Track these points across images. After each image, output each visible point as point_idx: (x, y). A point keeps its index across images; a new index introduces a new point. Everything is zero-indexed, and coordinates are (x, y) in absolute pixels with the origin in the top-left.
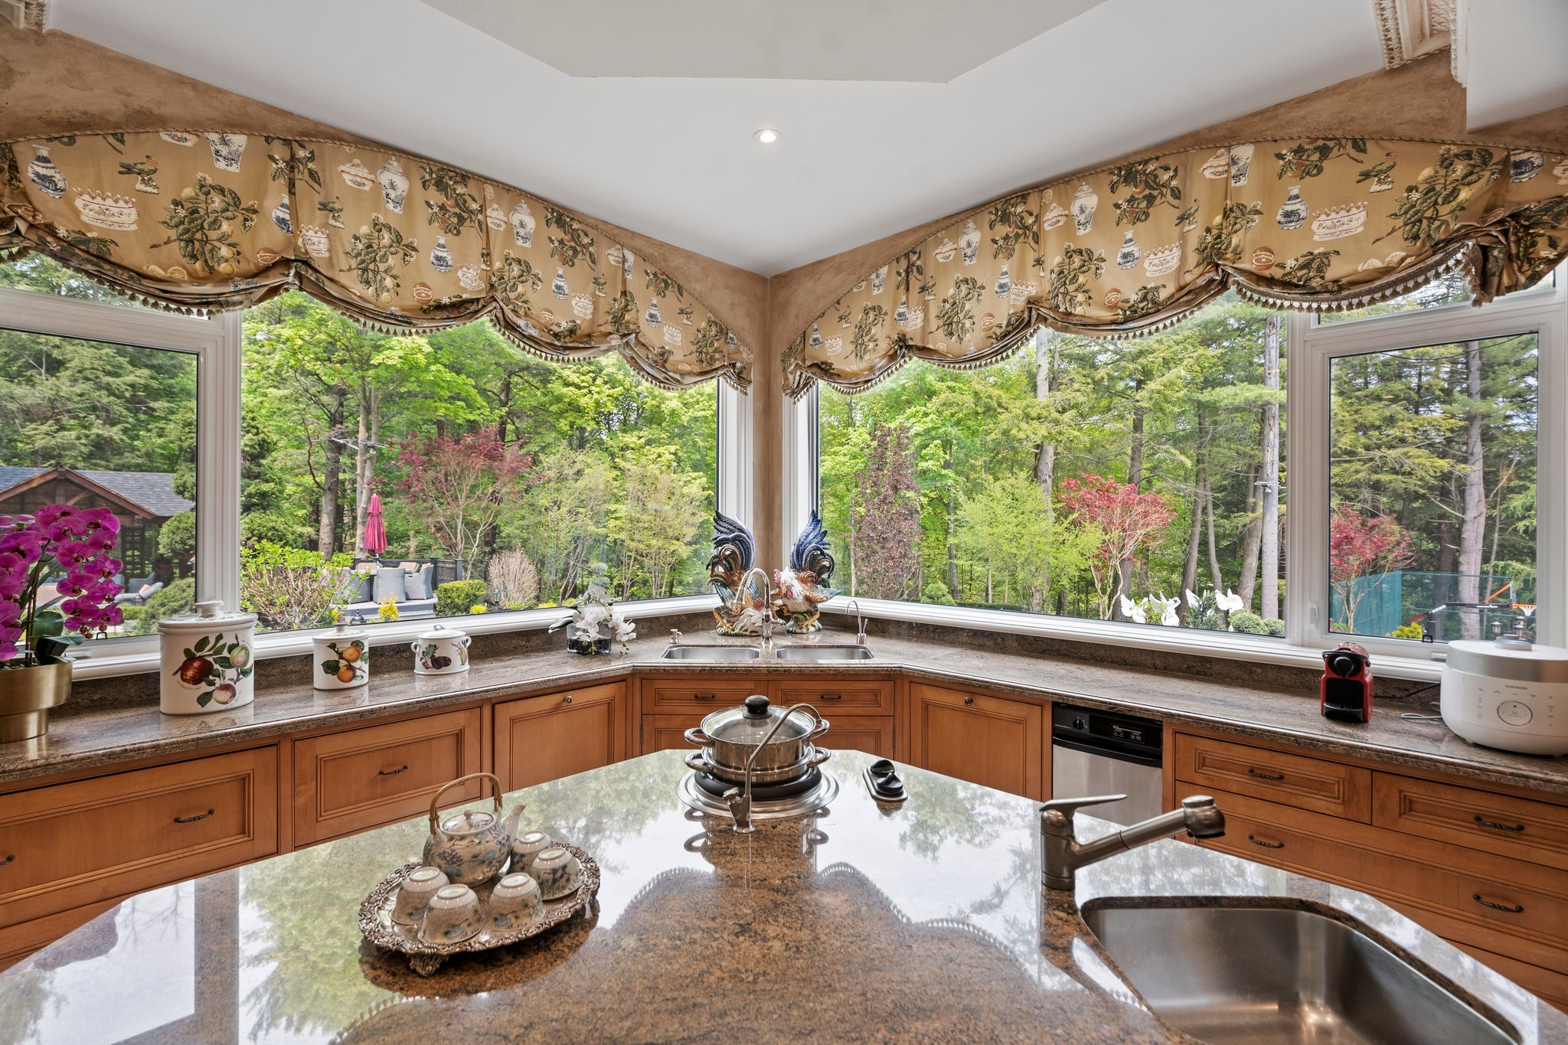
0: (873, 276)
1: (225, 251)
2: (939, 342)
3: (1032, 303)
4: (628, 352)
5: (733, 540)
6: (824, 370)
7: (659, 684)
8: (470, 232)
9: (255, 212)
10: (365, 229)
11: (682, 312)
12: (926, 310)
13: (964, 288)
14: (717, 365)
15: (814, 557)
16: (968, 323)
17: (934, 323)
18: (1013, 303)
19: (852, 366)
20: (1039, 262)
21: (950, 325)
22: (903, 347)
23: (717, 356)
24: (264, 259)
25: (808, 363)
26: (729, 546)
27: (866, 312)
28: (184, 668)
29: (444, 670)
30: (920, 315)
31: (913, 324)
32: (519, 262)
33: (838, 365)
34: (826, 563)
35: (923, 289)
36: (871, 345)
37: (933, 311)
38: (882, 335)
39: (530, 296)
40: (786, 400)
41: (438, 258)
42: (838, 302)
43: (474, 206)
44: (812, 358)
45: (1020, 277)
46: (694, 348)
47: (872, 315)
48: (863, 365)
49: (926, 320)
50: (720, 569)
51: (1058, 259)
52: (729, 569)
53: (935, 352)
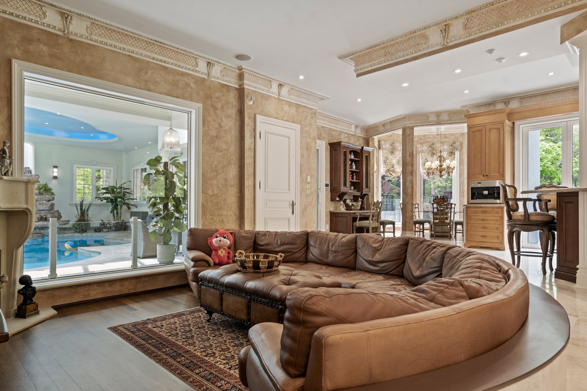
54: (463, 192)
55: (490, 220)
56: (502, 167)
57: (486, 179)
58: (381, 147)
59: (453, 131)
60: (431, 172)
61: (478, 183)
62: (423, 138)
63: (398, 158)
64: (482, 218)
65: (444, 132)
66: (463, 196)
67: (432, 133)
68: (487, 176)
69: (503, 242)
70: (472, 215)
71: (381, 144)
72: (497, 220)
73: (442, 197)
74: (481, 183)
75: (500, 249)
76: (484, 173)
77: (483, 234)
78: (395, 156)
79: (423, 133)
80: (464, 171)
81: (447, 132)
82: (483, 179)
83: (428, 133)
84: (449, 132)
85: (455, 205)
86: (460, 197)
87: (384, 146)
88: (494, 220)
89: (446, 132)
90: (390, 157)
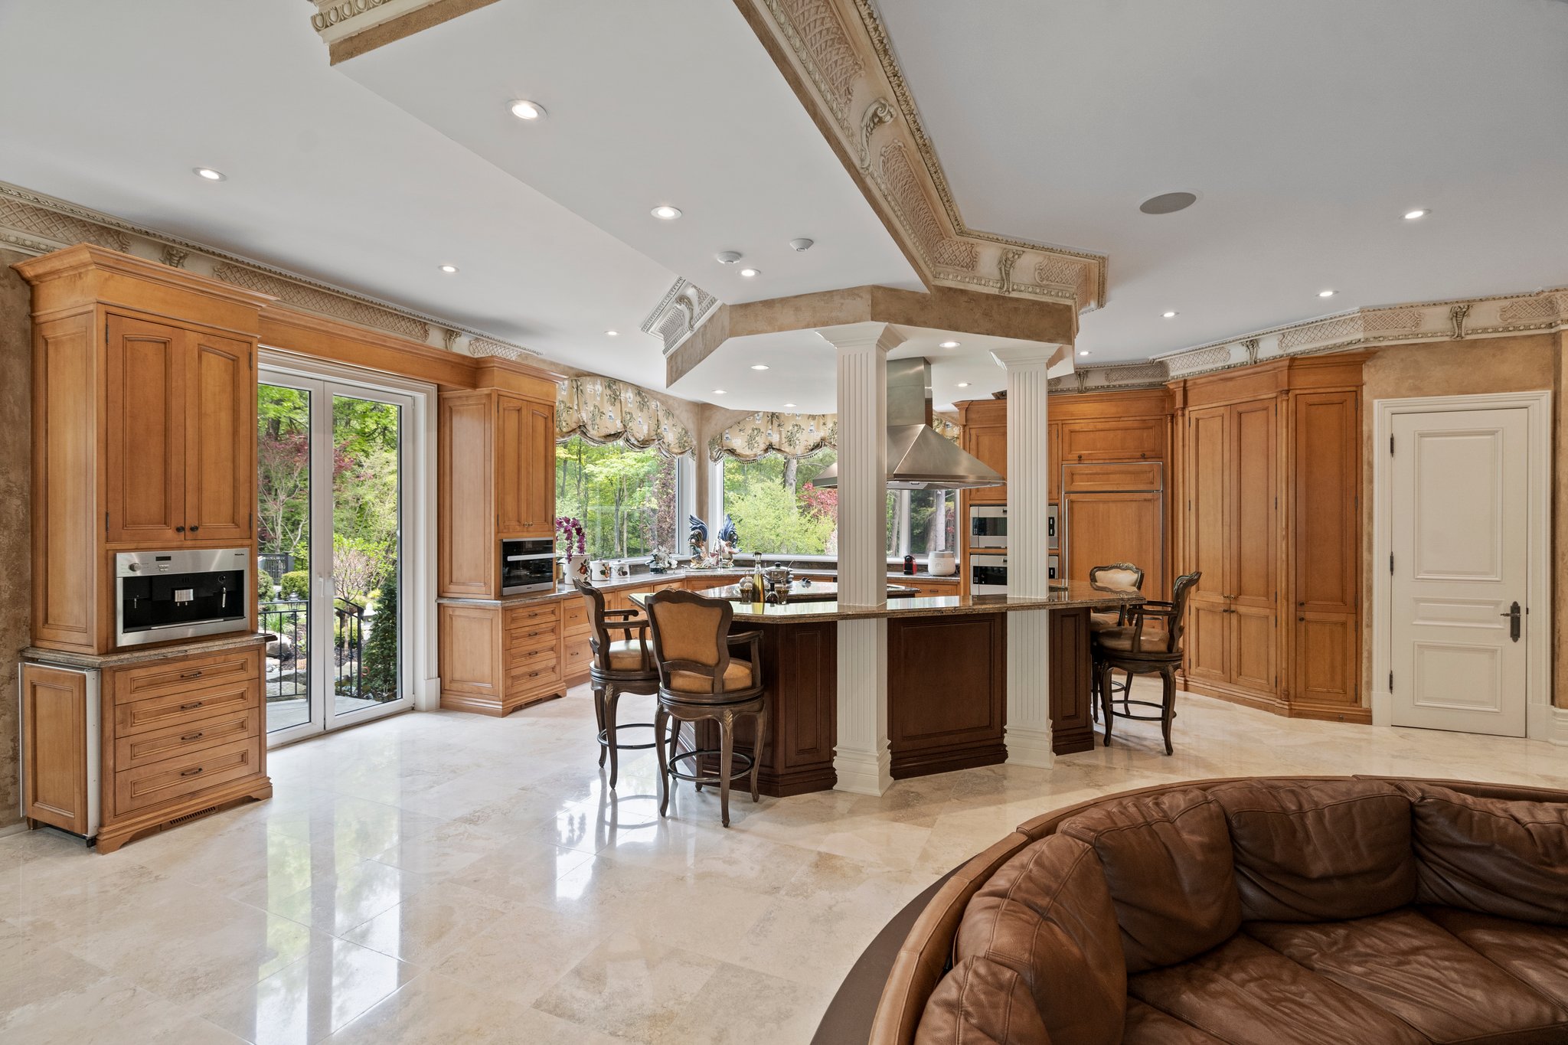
0: (756, 415)
1: (564, 424)
2: (786, 448)
3: (823, 440)
4: (659, 446)
5: (699, 528)
6: (732, 452)
7: (693, 583)
8: (618, 404)
9: (571, 408)
10: (592, 408)
11: (673, 425)
12: (780, 434)
13: (796, 428)
14: (687, 449)
15: (731, 535)
16: (797, 442)
17: (784, 440)
18: (815, 438)
19: (747, 452)
20: (824, 424)
21: (790, 441)
22: (770, 447)
23: (686, 444)
24: (574, 426)
25: (725, 448)
26: (698, 530)
27: (753, 430)
28: (581, 569)
29: (626, 576)
30: (778, 436)
31: (775, 439)
32: (629, 413)
33: (739, 451)
34: (735, 538)
35: (779, 425)
36: (756, 445)
37: (783, 436)
38: (761, 442)
39: (633, 428)
40: (711, 463)
41: (610, 416)
42: (739, 423)
43: (618, 393)
44: (728, 446)
45: (818, 429)
46: (677, 441)
47: (756, 432)
48: (752, 453)
49: (780, 438)
50: (693, 540)
51: (831, 425)
52: (697, 540)
53: (784, 452)
55: (212, 702)
56: (247, 501)
57: (189, 543)
61: (159, 559)
64: (182, 702)
68: (194, 529)
69: (262, 770)
70: (136, 696)
72: (242, 696)
74: (169, 558)
75: (254, 795)
76: (176, 520)
77: (186, 763)
82: (175, 544)
88: (230, 699)
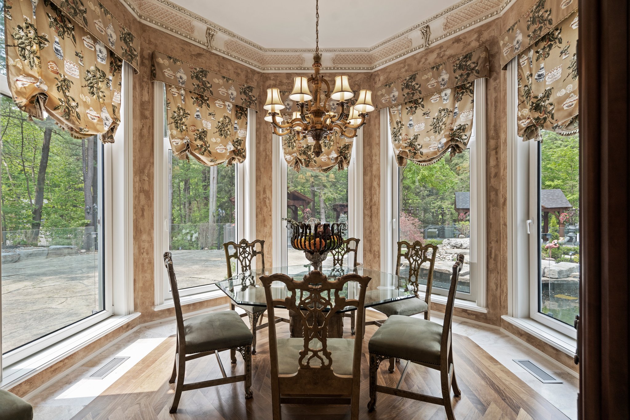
54: (371, 207)
58: (158, 72)
59: (349, 69)
60: (303, 161)
62: (285, 81)
63: (221, 119)
65: (330, 69)
66: (371, 217)
67: (304, 69)
71: (158, 64)
73: (321, 229)
78: (211, 110)
79: (286, 69)
80: (372, 160)
81: (338, 69)
83: (297, 69)
84: (341, 69)
85: (357, 241)
86: (364, 218)
87: (168, 73)
89: (334, 69)
90: (194, 109)
